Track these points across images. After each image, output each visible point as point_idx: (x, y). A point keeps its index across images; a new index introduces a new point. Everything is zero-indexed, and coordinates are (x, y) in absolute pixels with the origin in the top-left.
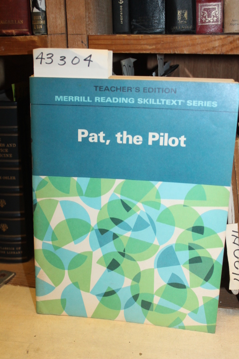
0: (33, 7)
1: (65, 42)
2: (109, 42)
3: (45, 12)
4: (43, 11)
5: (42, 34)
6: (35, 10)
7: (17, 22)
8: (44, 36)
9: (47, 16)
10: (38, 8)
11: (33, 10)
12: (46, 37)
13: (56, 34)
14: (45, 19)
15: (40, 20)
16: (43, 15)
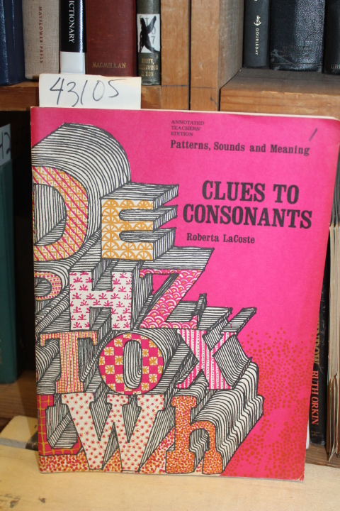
0: (142, 46)
1: (187, 97)
2: (251, 101)
3: (160, 53)
4: (155, 51)
5: (153, 85)
6: (145, 50)
7: (117, 65)
8: (155, 87)
9: (163, 58)
10: (148, 47)
11: (141, 50)
12: (159, 89)
13: (174, 86)
14: (159, 63)
15: (151, 64)
16: (155, 56)
